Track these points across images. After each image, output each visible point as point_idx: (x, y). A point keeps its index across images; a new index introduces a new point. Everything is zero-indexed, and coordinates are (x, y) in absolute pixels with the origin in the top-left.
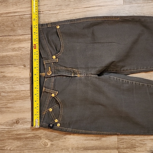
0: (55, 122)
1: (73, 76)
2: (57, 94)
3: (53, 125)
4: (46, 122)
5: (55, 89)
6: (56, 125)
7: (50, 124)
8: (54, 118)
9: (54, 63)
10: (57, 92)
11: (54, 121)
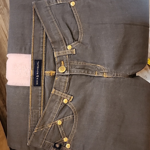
0: (63, 141)
1: (96, 75)
2: (71, 100)
3: (61, 146)
4: (51, 140)
5: (69, 93)
6: (65, 146)
7: (55, 144)
8: (63, 135)
9: (68, 55)
10: (72, 97)
11: (62, 139)
